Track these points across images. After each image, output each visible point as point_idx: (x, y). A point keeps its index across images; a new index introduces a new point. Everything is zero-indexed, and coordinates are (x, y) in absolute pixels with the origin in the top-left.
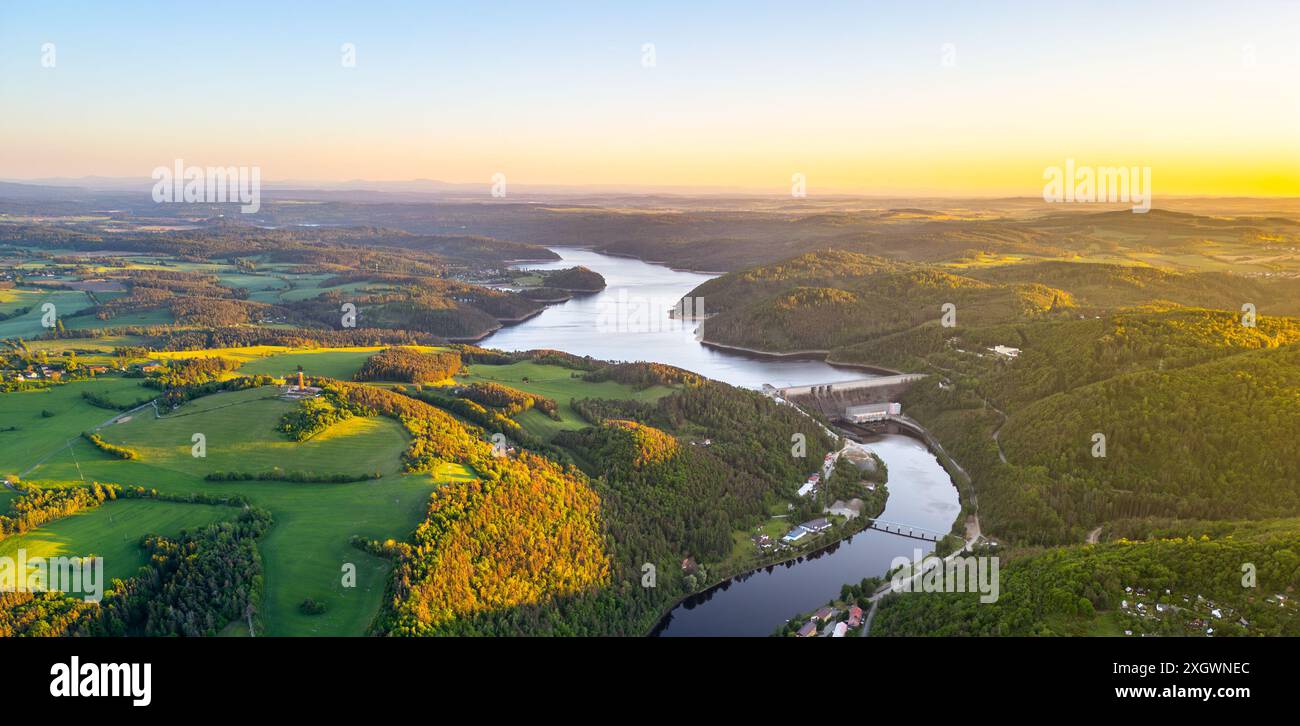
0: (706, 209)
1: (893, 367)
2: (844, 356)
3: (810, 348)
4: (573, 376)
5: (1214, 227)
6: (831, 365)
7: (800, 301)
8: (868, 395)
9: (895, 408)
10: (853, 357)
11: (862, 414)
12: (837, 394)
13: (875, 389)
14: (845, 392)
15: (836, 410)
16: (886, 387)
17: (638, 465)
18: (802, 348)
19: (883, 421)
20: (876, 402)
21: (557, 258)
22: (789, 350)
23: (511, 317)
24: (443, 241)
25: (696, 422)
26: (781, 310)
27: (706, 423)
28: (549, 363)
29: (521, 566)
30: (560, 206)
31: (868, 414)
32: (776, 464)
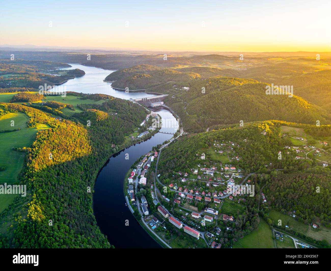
0: (111, 53)
1: (161, 93)
2: (149, 91)
3: (141, 89)
4: (77, 98)
5: (228, 59)
6: (147, 93)
7: (137, 77)
8: (156, 100)
9: (162, 103)
10: (151, 91)
11: (155, 105)
12: (148, 100)
13: (157, 99)
14: (150, 99)
15: (148, 104)
16: (160, 98)
17: (97, 121)
18: (139, 89)
19: (160, 106)
20: (158, 102)
21: (71, 66)
22: (136, 89)
23: (58, 83)
24: (35, 62)
25: (113, 109)
26: (133, 79)
27: (115, 109)
28: (70, 95)
29: (65, 151)
30: (70, 53)
31: (156, 105)
32: (134, 118)
